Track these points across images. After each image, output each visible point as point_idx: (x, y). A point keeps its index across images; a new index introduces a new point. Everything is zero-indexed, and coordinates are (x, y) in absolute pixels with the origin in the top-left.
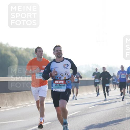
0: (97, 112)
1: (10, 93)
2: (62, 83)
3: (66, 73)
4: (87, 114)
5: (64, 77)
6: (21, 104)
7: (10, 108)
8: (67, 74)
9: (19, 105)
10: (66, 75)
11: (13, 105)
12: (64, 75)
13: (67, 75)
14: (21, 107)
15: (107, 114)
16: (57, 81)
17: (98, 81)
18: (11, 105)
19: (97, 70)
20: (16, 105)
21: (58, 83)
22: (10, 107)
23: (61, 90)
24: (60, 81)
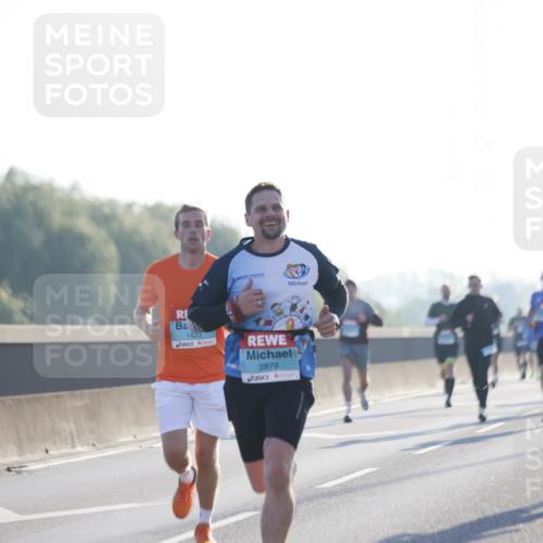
0: (448, 470)
1: (87, 391)
2: (281, 343)
3: (295, 301)
4: (408, 478)
5: (286, 319)
6: (132, 438)
7: (84, 454)
8: (299, 307)
9: (124, 440)
10: (298, 309)
11: (99, 441)
12: (287, 312)
13: (301, 311)
14: (131, 448)
15: (493, 478)
16: (256, 335)
17: (451, 341)
18: (92, 442)
19: (446, 292)
20: (112, 443)
21: (260, 344)
22: (85, 448)
23: (279, 372)
24: (271, 336)
